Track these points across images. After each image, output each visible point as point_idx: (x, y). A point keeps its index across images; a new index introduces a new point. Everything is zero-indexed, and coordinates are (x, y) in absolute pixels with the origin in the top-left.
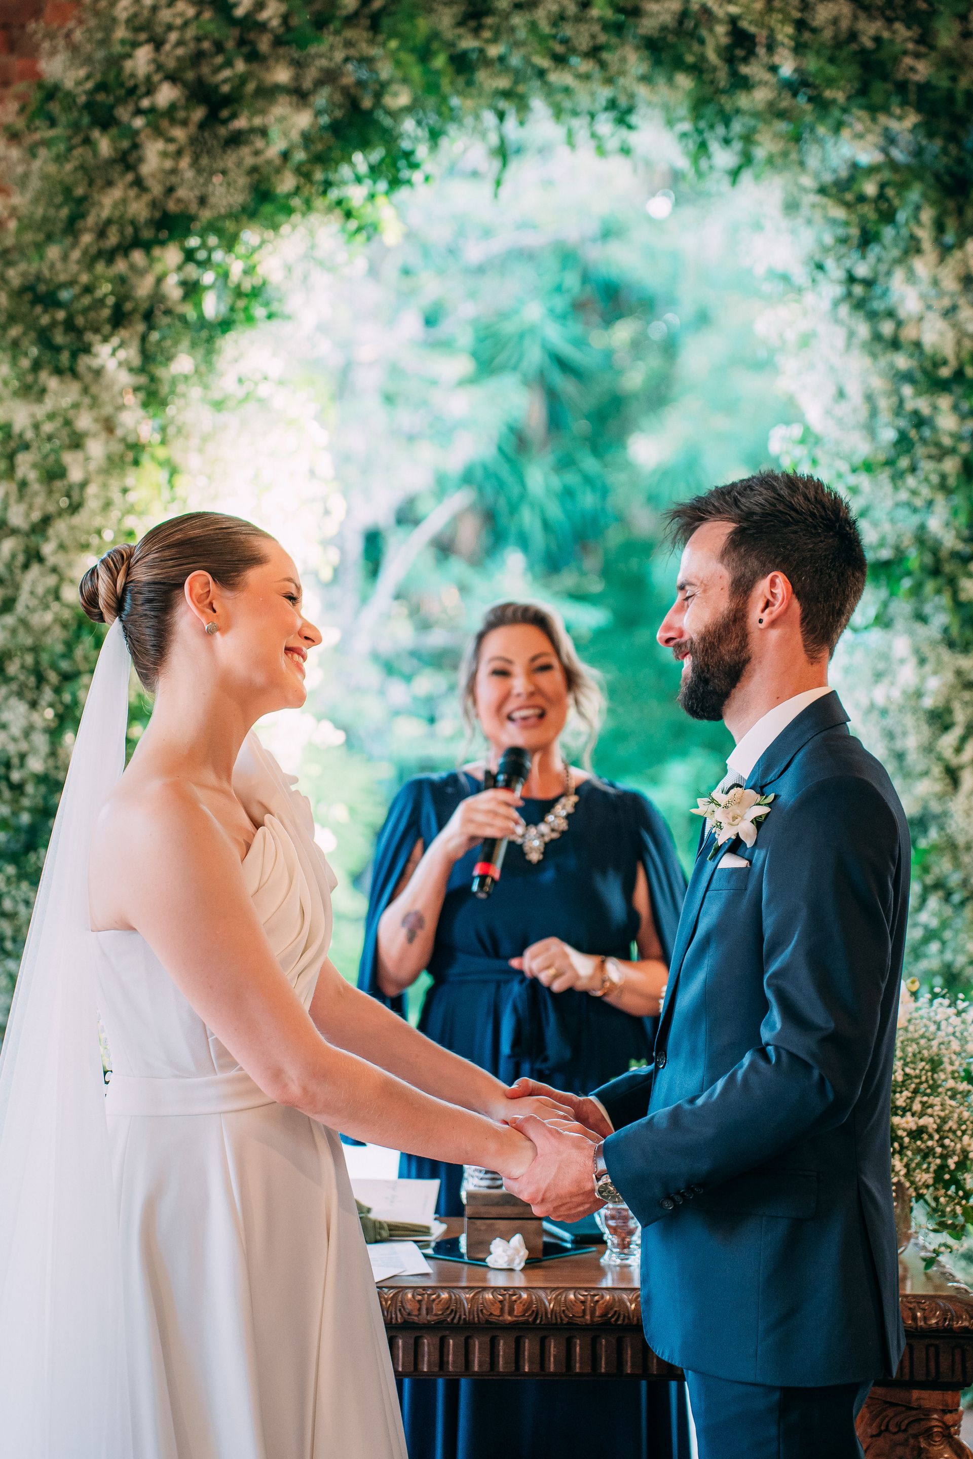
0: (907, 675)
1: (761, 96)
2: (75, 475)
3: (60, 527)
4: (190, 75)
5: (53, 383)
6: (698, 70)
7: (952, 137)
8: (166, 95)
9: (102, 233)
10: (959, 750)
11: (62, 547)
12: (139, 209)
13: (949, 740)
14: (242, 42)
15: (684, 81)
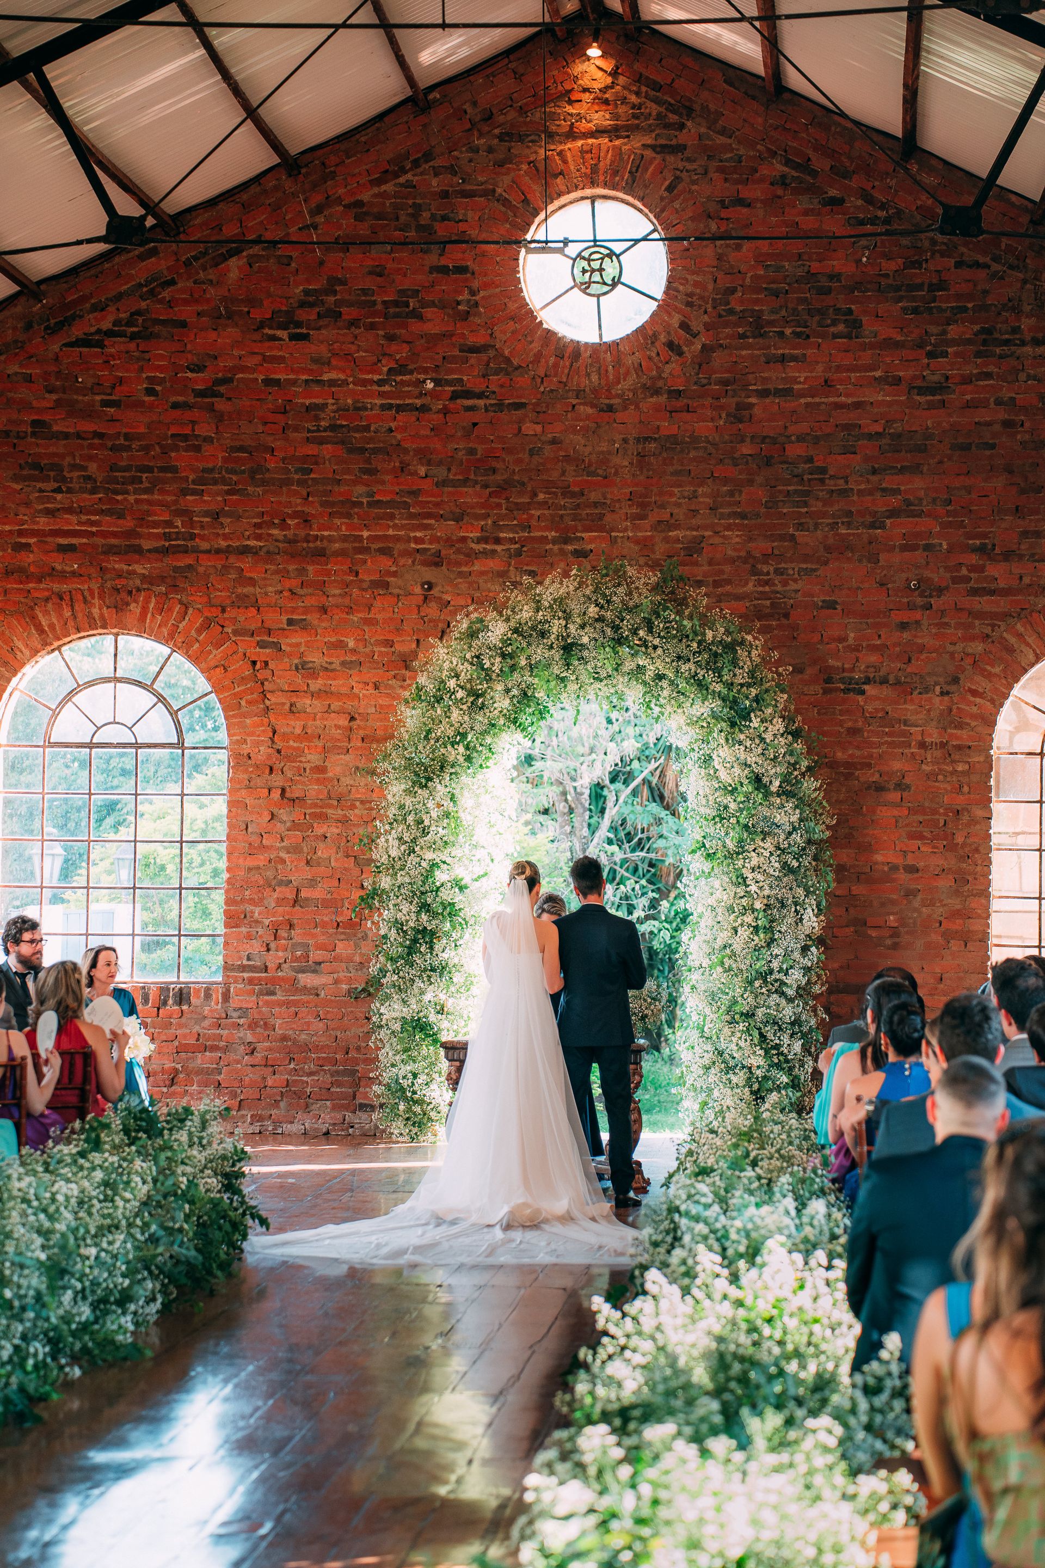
0: (719, 894)
1: (666, 693)
2: (427, 823)
3: (421, 841)
4: (468, 686)
5: (420, 791)
6: (645, 683)
7: (731, 708)
8: (460, 694)
9: (437, 741)
10: (735, 921)
11: (422, 848)
12: (450, 733)
13: (732, 917)
14: (487, 675)
15: (641, 688)
